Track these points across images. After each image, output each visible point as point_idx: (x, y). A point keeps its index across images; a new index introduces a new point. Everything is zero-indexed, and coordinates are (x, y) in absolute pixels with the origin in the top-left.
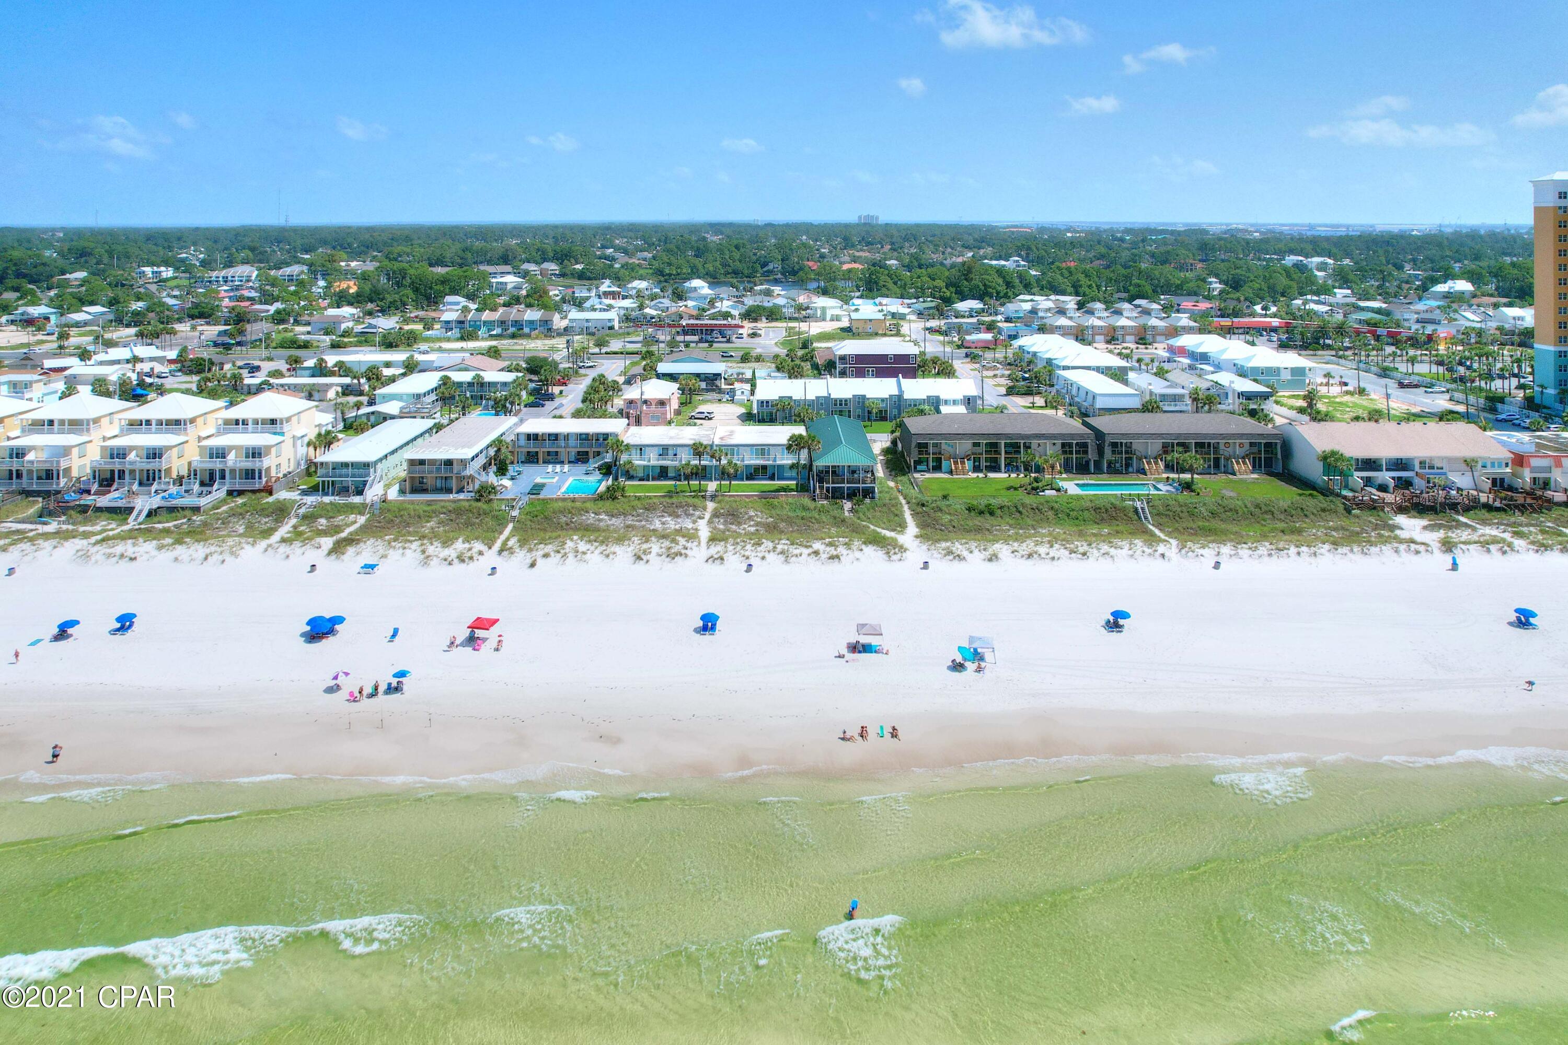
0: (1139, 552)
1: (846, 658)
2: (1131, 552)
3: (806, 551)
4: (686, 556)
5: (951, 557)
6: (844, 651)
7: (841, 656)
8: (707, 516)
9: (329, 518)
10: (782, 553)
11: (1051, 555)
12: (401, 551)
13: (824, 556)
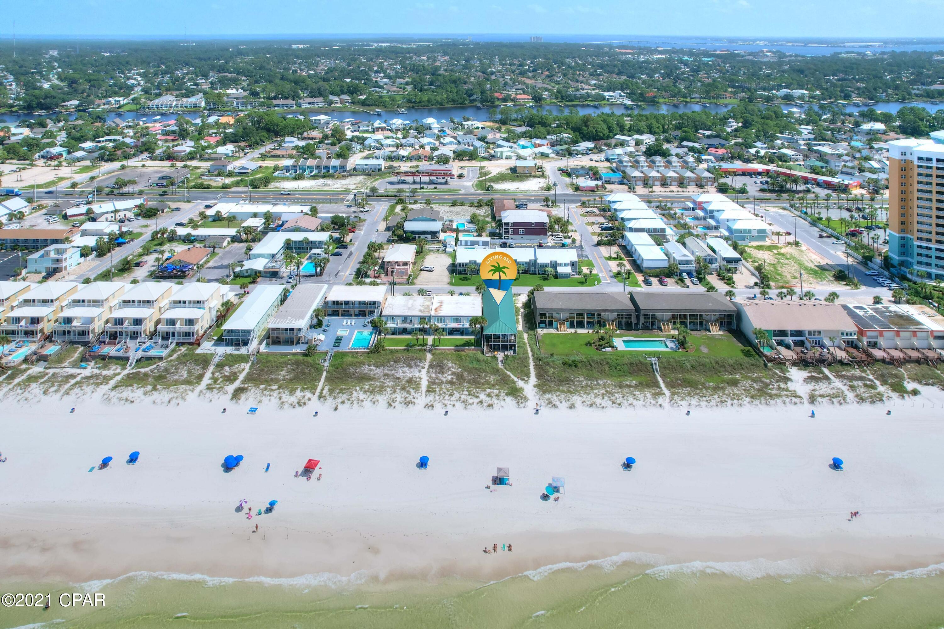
0: (648, 403)
1: (491, 489)
2: (644, 403)
3: (476, 400)
4: (414, 403)
5: (550, 406)
6: (490, 483)
7: (488, 487)
8: (427, 367)
9: (230, 366)
10: (464, 402)
11: (603, 405)
12: (269, 397)
13: (485, 404)
